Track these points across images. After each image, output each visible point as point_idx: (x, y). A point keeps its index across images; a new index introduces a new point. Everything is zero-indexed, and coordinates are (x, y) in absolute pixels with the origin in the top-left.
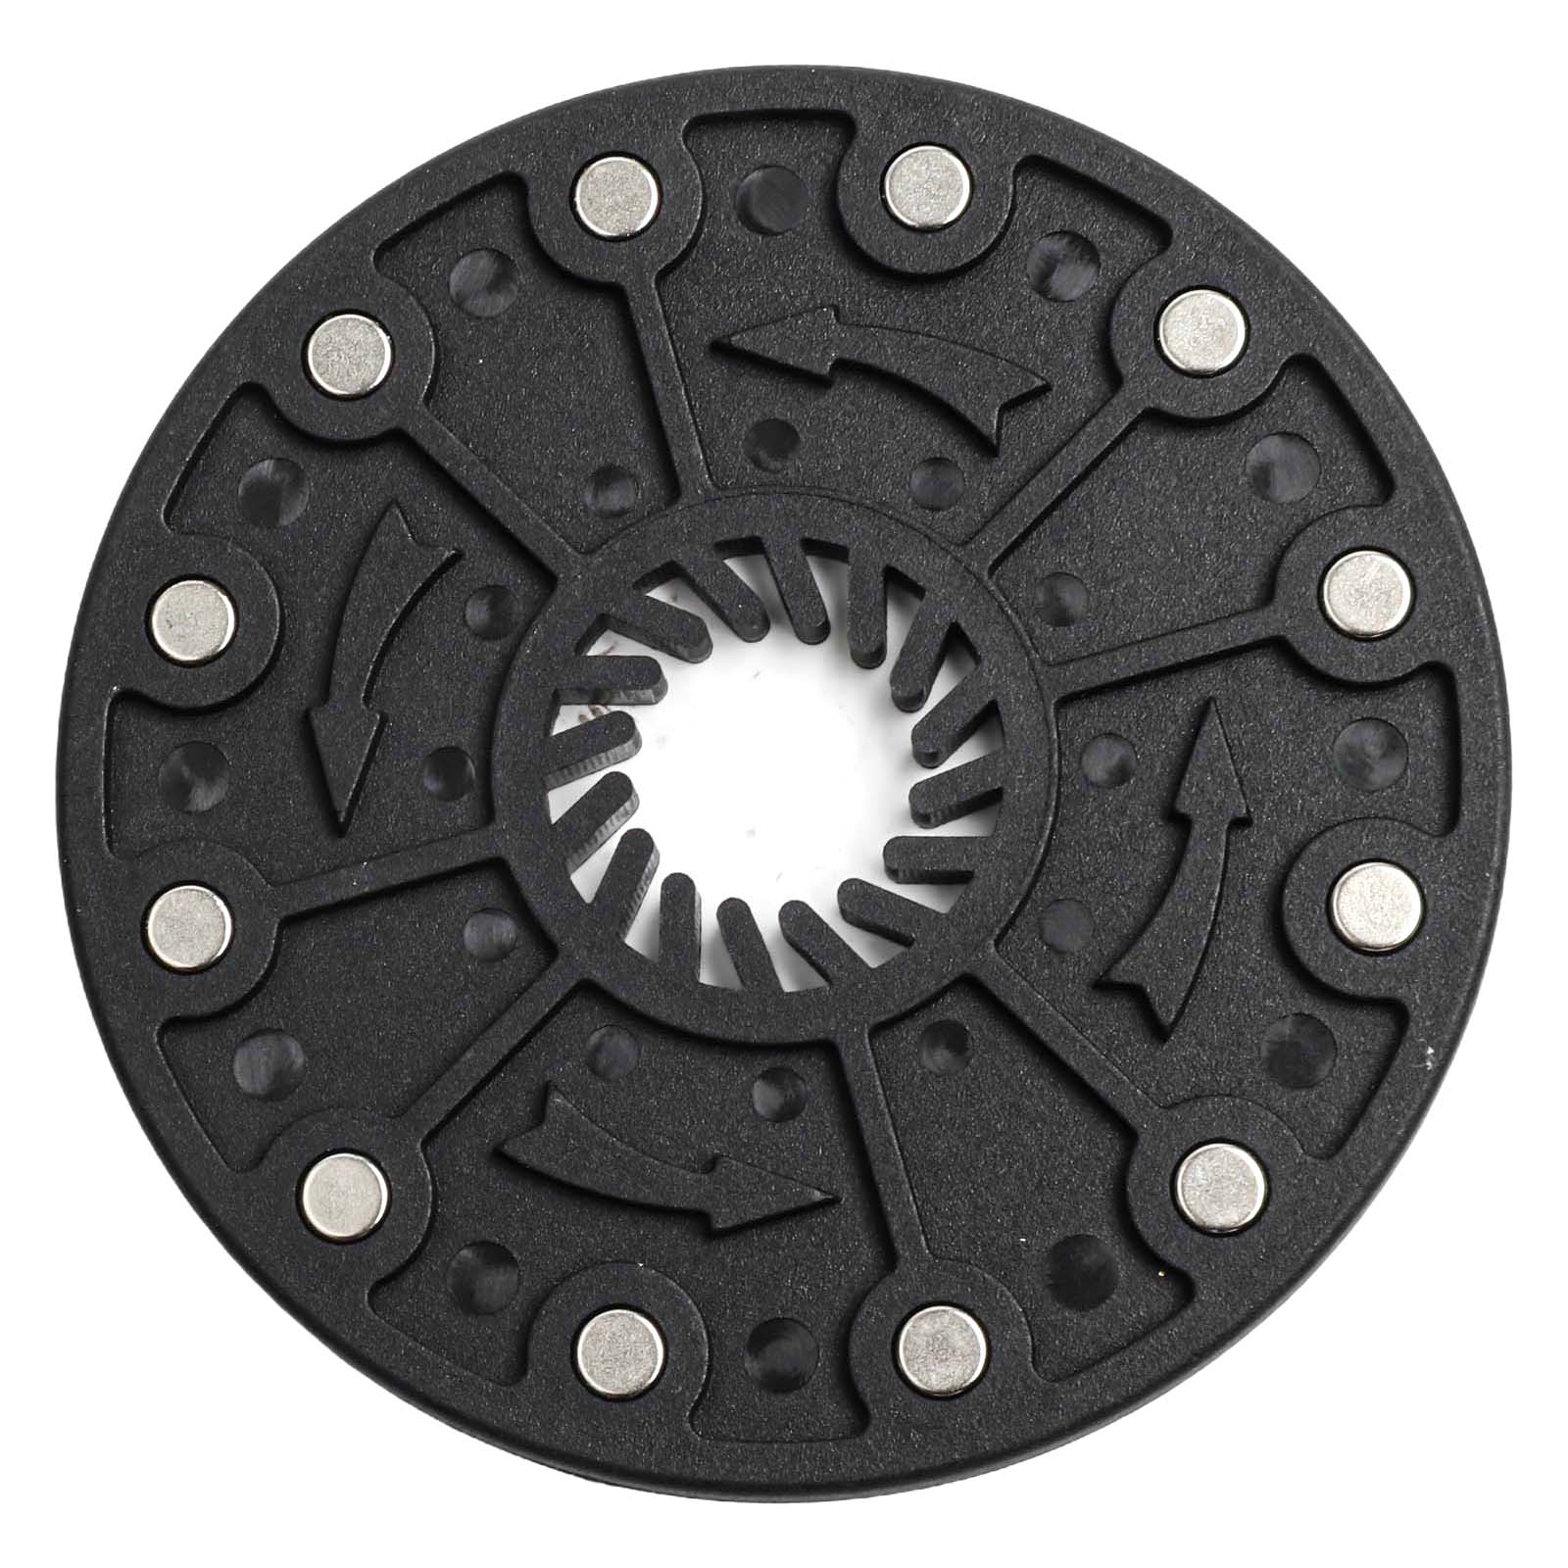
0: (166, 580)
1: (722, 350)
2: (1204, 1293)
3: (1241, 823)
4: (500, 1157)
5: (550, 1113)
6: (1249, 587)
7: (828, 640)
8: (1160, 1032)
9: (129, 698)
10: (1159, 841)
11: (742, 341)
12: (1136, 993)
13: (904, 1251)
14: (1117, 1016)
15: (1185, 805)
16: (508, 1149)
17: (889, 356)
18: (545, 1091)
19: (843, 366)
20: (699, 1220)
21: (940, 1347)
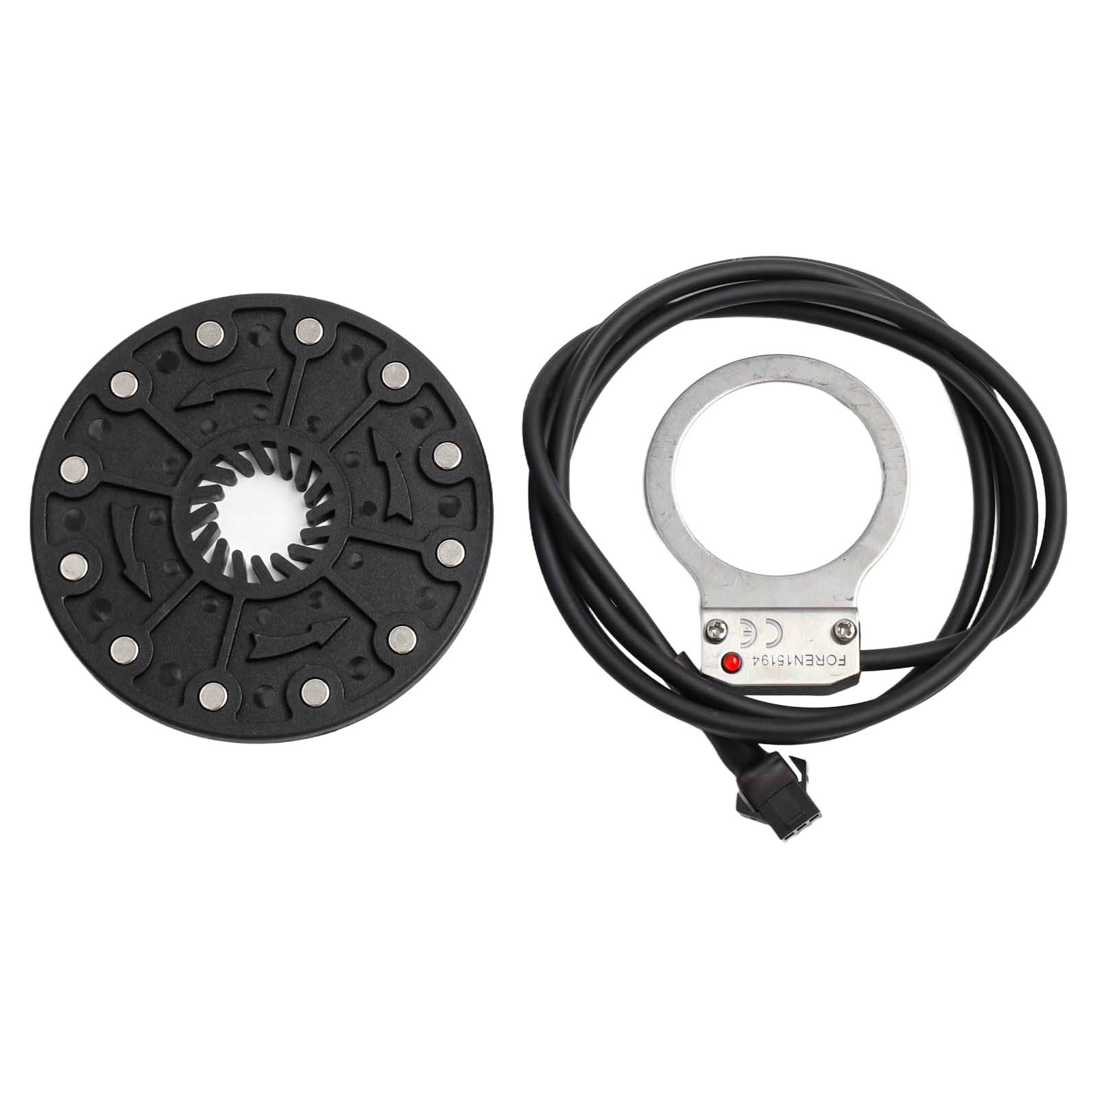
0: (59, 560)
1: (179, 409)
2: (463, 584)
3: (399, 455)
4: (249, 660)
5: (257, 640)
6: (361, 391)
7: (256, 472)
8: (410, 523)
9: (70, 598)
10: (377, 473)
11: (184, 404)
12: (398, 516)
13: (376, 620)
14: (396, 526)
15: (380, 459)
16: (252, 656)
17: (226, 384)
18: (252, 637)
19: (217, 395)
20: (317, 645)
21: (402, 639)
